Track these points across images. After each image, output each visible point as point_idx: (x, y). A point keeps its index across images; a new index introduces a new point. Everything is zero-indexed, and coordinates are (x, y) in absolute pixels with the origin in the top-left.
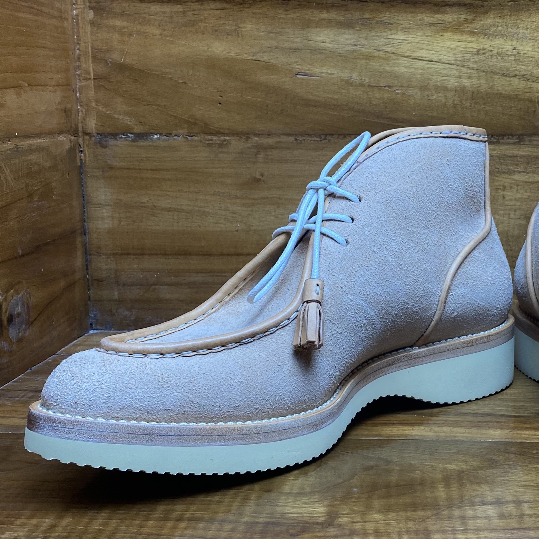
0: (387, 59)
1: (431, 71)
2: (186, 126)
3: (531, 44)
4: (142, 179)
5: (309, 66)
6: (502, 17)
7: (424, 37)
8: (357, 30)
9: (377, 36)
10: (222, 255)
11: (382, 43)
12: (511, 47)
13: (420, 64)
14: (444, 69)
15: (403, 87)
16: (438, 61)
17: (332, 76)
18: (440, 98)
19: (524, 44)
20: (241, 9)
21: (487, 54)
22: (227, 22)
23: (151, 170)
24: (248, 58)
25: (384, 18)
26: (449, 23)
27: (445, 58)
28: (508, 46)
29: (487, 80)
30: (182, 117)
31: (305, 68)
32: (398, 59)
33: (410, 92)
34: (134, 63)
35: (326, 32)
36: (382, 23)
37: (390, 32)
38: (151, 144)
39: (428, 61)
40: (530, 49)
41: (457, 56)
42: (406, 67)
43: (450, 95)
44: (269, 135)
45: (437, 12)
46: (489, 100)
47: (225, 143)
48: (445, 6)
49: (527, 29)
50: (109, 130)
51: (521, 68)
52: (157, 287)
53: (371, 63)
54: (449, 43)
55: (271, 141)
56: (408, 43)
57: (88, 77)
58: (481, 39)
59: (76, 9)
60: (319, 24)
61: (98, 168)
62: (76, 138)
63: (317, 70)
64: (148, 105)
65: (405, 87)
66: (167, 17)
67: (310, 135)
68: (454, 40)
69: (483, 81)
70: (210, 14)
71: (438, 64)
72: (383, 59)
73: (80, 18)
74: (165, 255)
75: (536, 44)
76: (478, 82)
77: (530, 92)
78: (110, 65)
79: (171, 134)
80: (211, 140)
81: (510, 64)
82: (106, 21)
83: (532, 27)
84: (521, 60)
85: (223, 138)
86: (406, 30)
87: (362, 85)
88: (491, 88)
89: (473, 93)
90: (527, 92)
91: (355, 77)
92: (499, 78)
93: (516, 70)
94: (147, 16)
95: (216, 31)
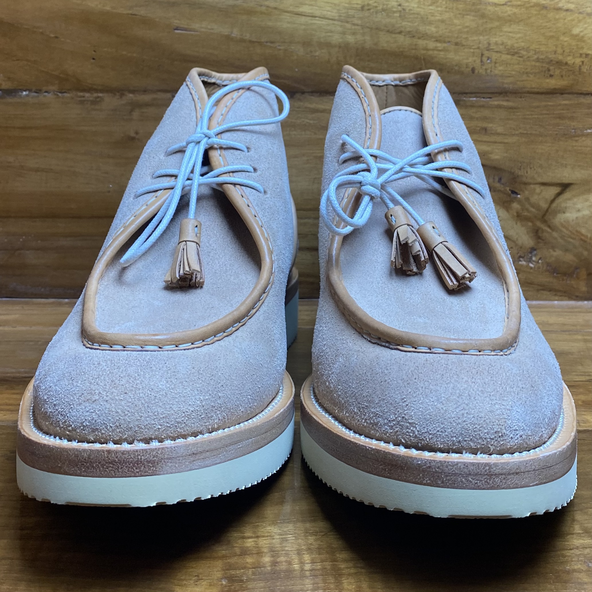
0: (270, 14)
1: (314, 27)
2: (57, 82)
4: (10, 138)
5: (188, 21)
12: (396, 4)
13: (303, 19)
14: (328, 25)
15: (284, 42)
16: (322, 16)
17: (212, 31)
18: (323, 55)
21: (372, 11)
24: (125, 12)
27: (329, 14)
28: (393, 2)
29: (371, 36)
30: (54, 73)
31: (183, 23)
32: (280, 15)
33: (293, 48)
34: (3, 16)
38: (18, 100)
39: (312, 16)
40: (416, 6)
41: (341, 12)
42: (289, 23)
43: (334, 51)
44: (145, 91)
46: (374, 56)
47: (98, 100)
51: (406, 25)
52: (22, 251)
53: (253, 18)
63: (196, 26)
64: (17, 60)
65: (287, 43)
69: (368, 38)
71: (322, 19)
76: (363, 38)
77: (416, 49)
79: (40, 90)
80: (84, 97)
81: (395, 20)
84: (407, 16)
85: (95, 95)
87: (242, 41)
88: (376, 44)
89: (357, 49)
90: (412, 49)
91: (236, 33)
92: (384, 34)
93: (402, 27)
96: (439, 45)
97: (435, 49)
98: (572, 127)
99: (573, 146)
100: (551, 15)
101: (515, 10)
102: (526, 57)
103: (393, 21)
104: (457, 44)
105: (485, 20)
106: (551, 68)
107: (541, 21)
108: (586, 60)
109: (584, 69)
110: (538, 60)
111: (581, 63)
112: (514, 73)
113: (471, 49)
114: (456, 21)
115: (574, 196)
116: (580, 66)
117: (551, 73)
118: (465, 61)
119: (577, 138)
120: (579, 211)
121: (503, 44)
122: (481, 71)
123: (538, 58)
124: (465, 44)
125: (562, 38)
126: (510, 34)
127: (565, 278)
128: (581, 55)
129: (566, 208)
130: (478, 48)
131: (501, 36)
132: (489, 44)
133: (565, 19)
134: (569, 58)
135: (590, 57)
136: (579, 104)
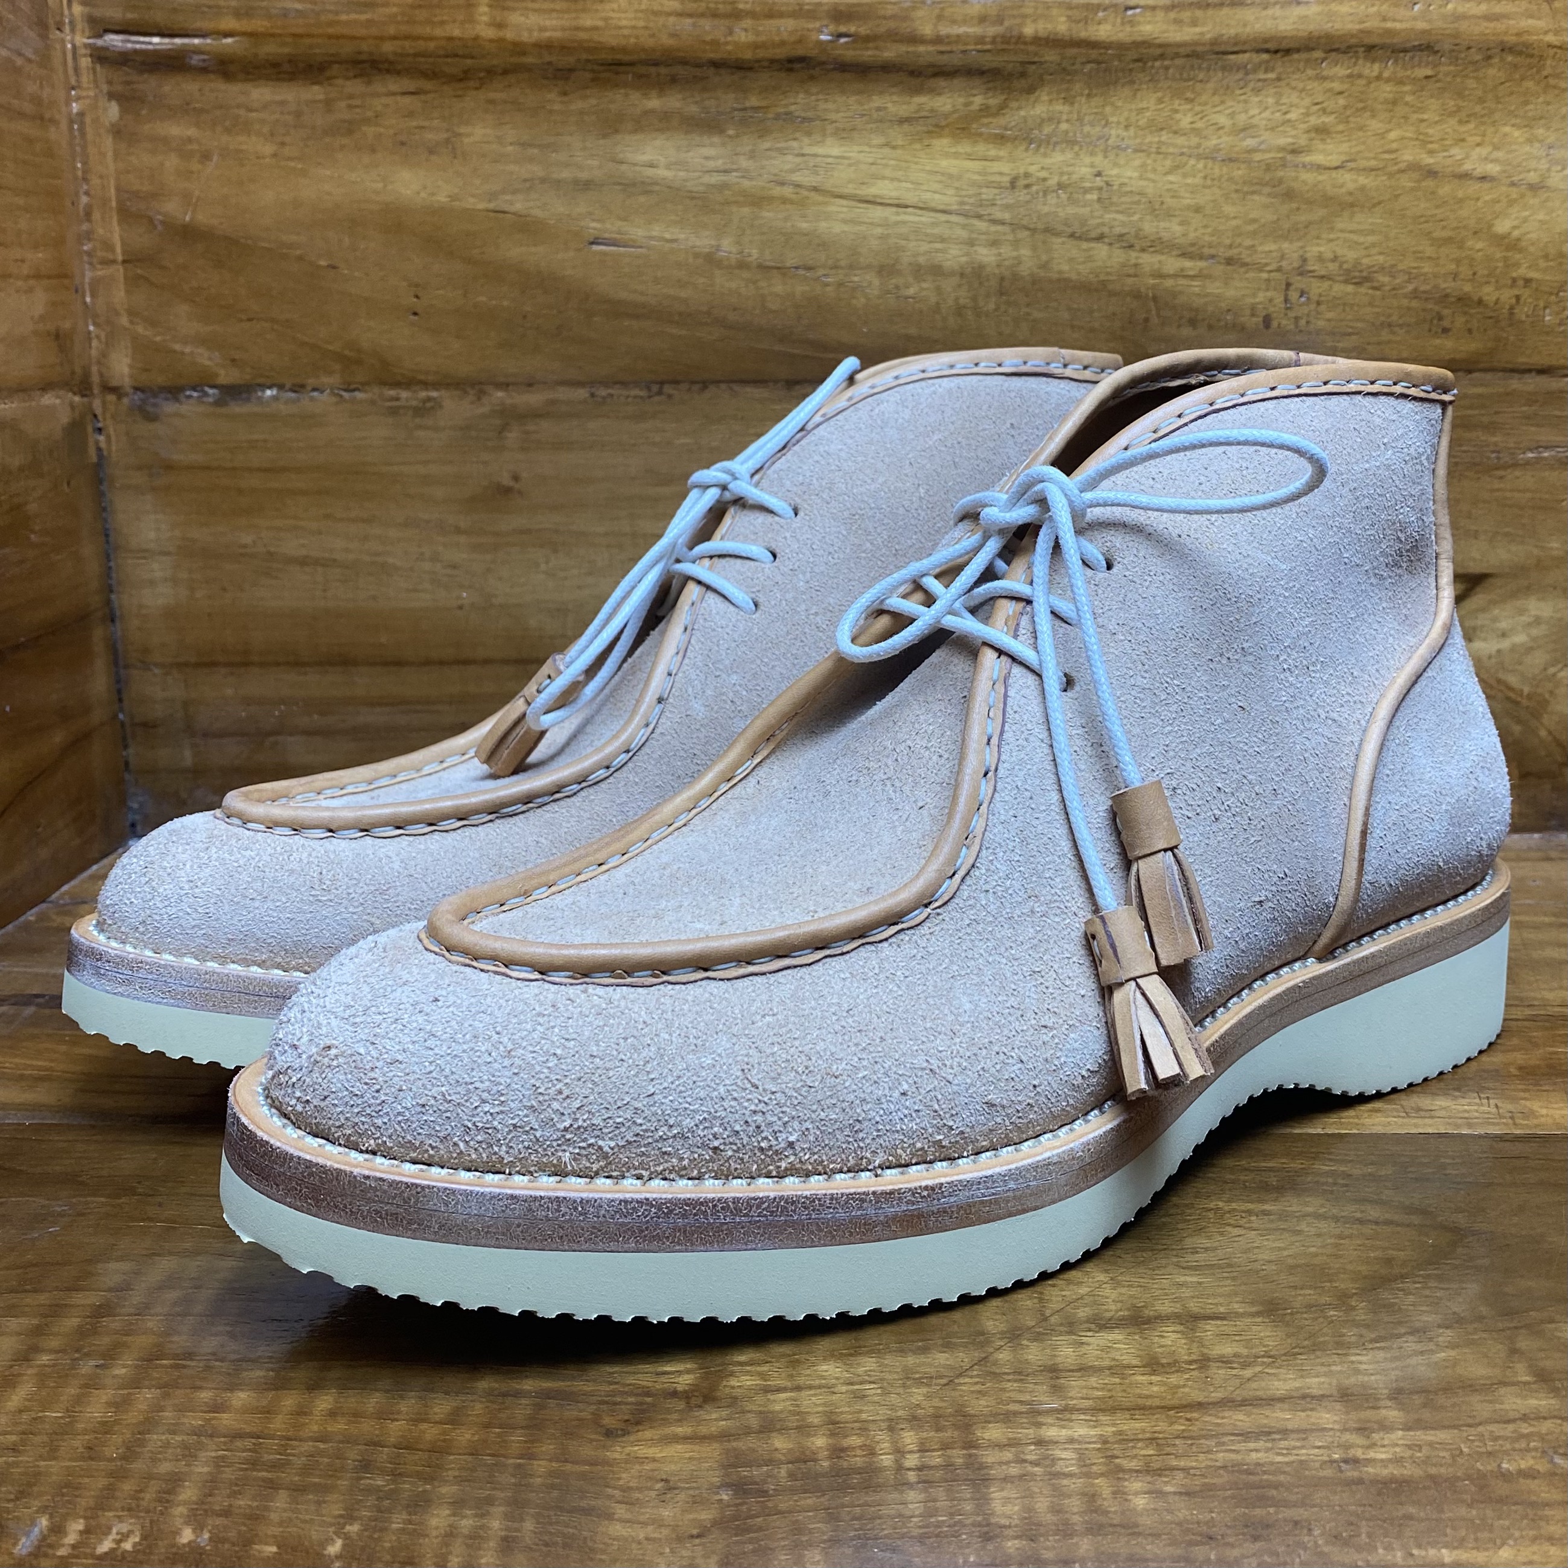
0: (802, 203)
1: (904, 230)
2: (337, 367)
3: (1137, 163)
4: (240, 491)
5: (620, 223)
6: (1069, 100)
7: (887, 151)
8: (730, 137)
9: (778, 150)
10: (427, 663)
11: (787, 167)
12: (1088, 170)
13: (877, 213)
14: (934, 224)
15: (836, 267)
16: (921, 205)
17: (675, 245)
18: (924, 293)
19: (1122, 162)
20: (460, 93)
21: (1034, 188)
22: (426, 124)
23: (259, 470)
24: (481, 206)
25: (793, 108)
26: (946, 116)
27: (938, 200)
28: (1083, 168)
29: (1034, 248)
30: (331, 348)
31: (611, 227)
32: (826, 203)
33: (856, 279)
34: (215, 222)
35: (658, 143)
36: (789, 117)
37: (806, 140)
38: (257, 409)
39: (898, 206)
40: (1136, 174)
41: (964, 193)
42: (845, 221)
43: (948, 285)
44: (530, 384)
45: (918, 91)
46: (1040, 294)
47: (429, 405)
48: (935, 75)
49: (1127, 127)
50: (161, 380)
51: (1116, 220)
52: (280, 738)
53: (765, 214)
54: (944, 163)
55: (535, 399)
56: (850, 165)
57: (111, 257)
58: (1020, 152)
59: (78, 98)
60: (643, 124)
61: (140, 468)
62: (85, 400)
63: (637, 232)
64: (250, 320)
65: (842, 268)
66: (289, 113)
67: (624, 384)
68: (956, 156)
69: (1025, 252)
70: (386, 106)
71: (919, 212)
72: (792, 202)
73: (88, 120)
74: (297, 663)
75: (1149, 162)
76: (1015, 254)
77: (1136, 276)
78: (160, 228)
79: (303, 386)
80: (398, 399)
81: (1088, 209)
82: (147, 127)
83: (1140, 123)
84: (1115, 199)
85: (423, 394)
86: (845, 134)
87: (742, 265)
88: (1044, 266)
89: (1002, 279)
90: (1129, 276)
91: (728, 246)
92: (1063, 243)
93: (1103, 224)
94: (242, 112)
95: (403, 144)
96: (1188, 264)
97: (1180, 274)
98: (1492, 448)
99: (1492, 491)
100: (1445, 190)
101: (1362, 180)
102: (1387, 288)
103: (1086, 211)
104: (1229, 261)
105: (1294, 205)
106: (1446, 312)
107: (1422, 205)
108: (1526, 293)
109: (1522, 313)
110: (1415, 294)
111: (1514, 301)
112: (1359, 325)
113: (1261, 271)
114: (1229, 209)
115: (1493, 603)
116: (1512, 308)
117: (1446, 323)
118: (1250, 300)
119: (1501, 473)
120: (1504, 635)
121: (1335, 259)
122: (1284, 322)
123: (1415, 290)
124: (1248, 260)
125: (1470, 243)
126: (1354, 237)
128: (1514, 280)
130: (1279, 270)
131: (1331, 240)
132: (1305, 260)
133: (1478, 199)
134: (1488, 289)
135: (1534, 285)
136: (1508, 394)
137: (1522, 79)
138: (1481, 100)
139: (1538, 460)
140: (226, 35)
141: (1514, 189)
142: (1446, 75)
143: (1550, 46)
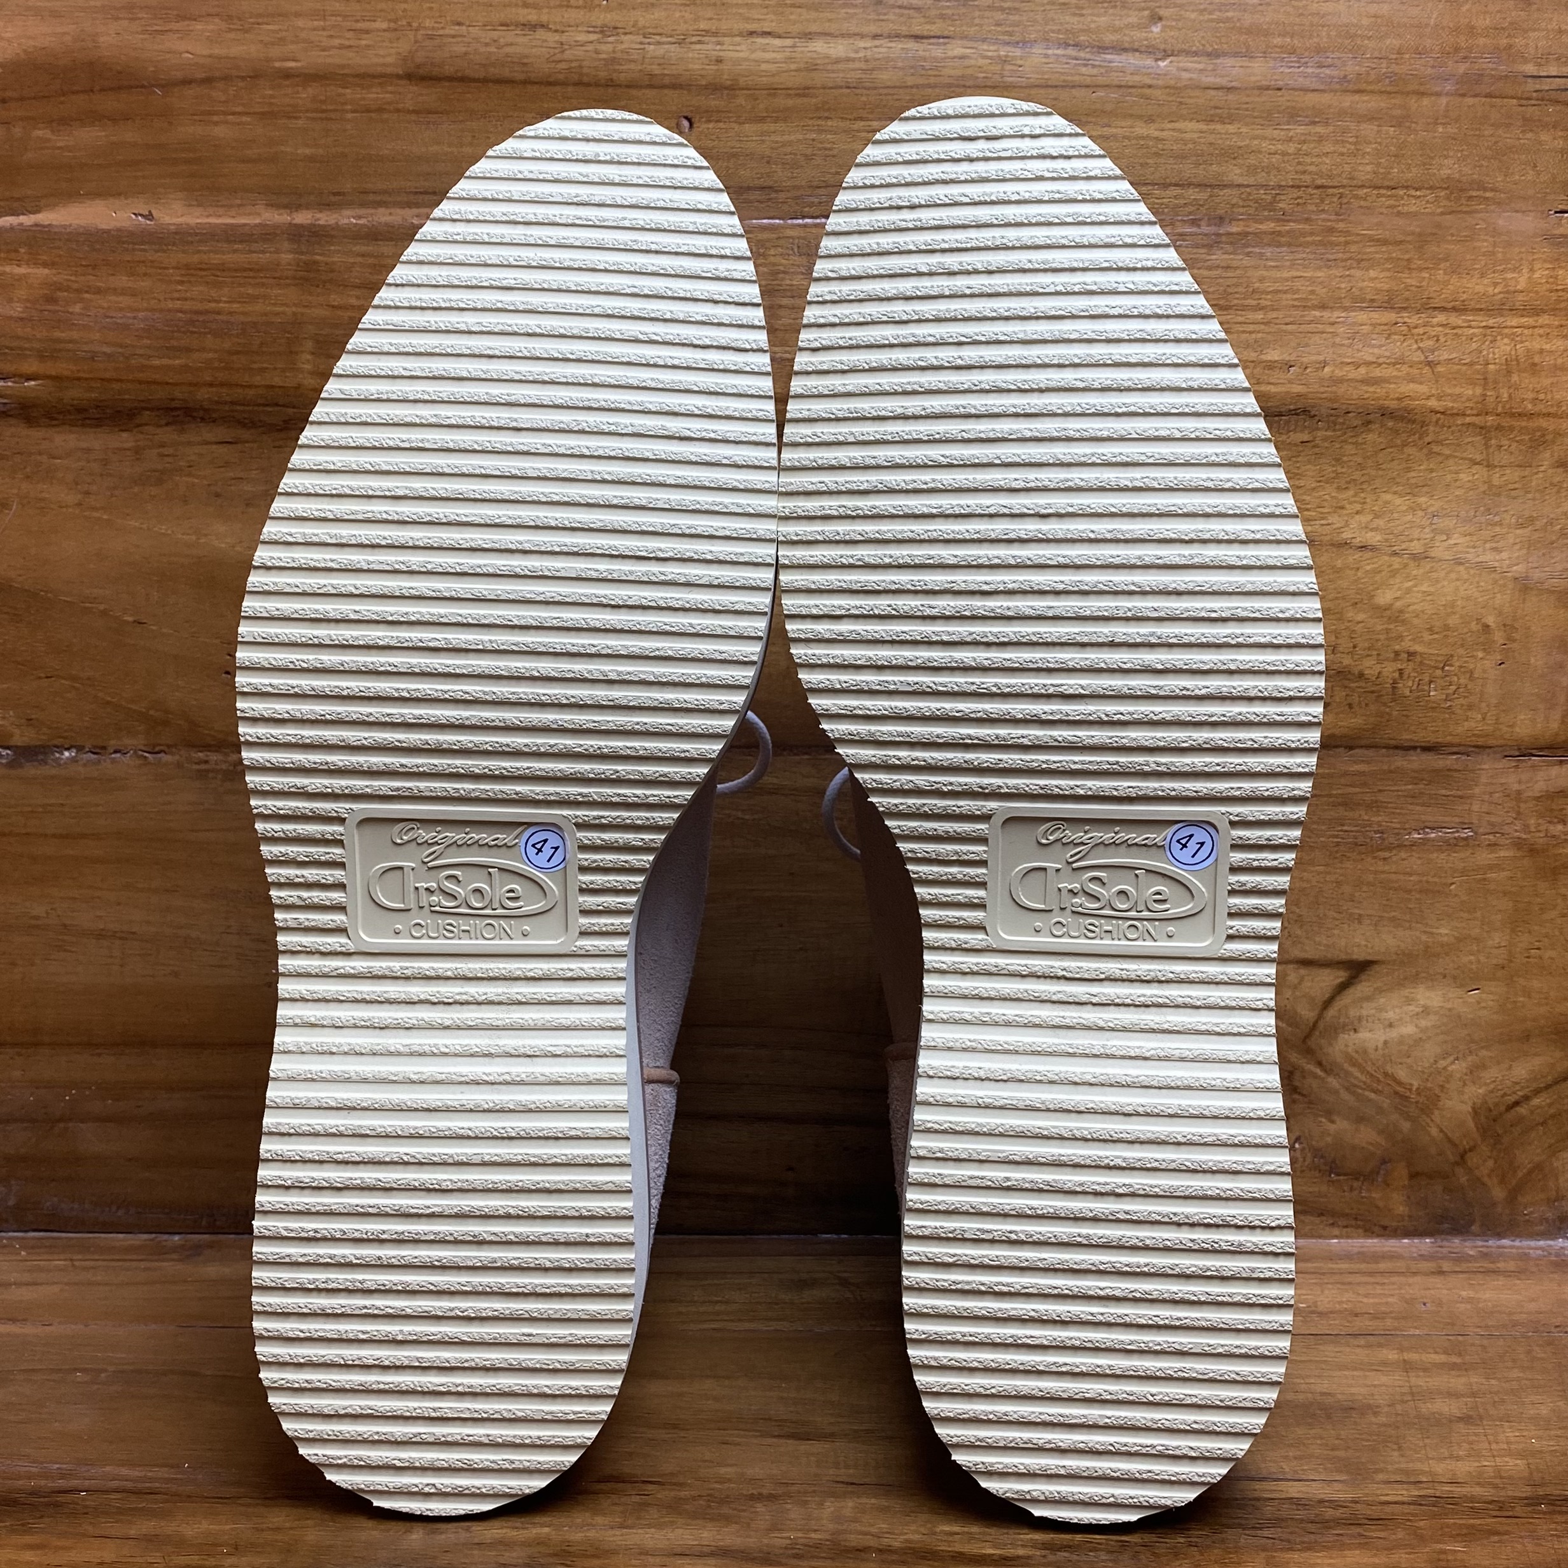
2: (141, 728)
4: (34, 859)
20: (279, 442)
22: (241, 475)
23: (55, 836)
30: (134, 707)
34: (13, 574)
38: (54, 772)
52: (71, 1125)
64: (47, 677)
66: (95, 461)
70: (201, 455)
74: (91, 1044)
79: (104, 748)
80: (206, 762)
94: (44, 458)
95: (218, 495)
98: (1375, 828)
99: (1376, 873)
108: (1409, 668)
109: (1406, 688)
111: (1396, 675)
115: (1380, 991)
116: (1395, 682)
119: (1387, 854)
120: (1391, 1025)
125: (1350, 615)
127: (1356, 1184)
128: (1397, 653)
129: (1360, 1019)
133: (1358, 569)
134: (1368, 663)
135: (1418, 659)
136: (1391, 772)
137: (1405, 444)
138: (1361, 467)
139: (1425, 841)
140: (29, 378)
141: (1396, 559)
142: (1325, 439)
143: (1434, 411)
